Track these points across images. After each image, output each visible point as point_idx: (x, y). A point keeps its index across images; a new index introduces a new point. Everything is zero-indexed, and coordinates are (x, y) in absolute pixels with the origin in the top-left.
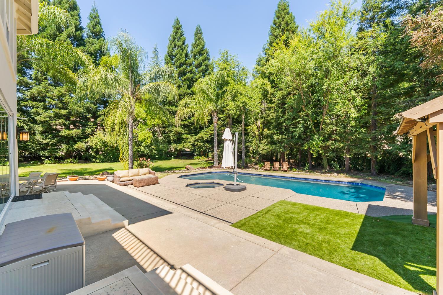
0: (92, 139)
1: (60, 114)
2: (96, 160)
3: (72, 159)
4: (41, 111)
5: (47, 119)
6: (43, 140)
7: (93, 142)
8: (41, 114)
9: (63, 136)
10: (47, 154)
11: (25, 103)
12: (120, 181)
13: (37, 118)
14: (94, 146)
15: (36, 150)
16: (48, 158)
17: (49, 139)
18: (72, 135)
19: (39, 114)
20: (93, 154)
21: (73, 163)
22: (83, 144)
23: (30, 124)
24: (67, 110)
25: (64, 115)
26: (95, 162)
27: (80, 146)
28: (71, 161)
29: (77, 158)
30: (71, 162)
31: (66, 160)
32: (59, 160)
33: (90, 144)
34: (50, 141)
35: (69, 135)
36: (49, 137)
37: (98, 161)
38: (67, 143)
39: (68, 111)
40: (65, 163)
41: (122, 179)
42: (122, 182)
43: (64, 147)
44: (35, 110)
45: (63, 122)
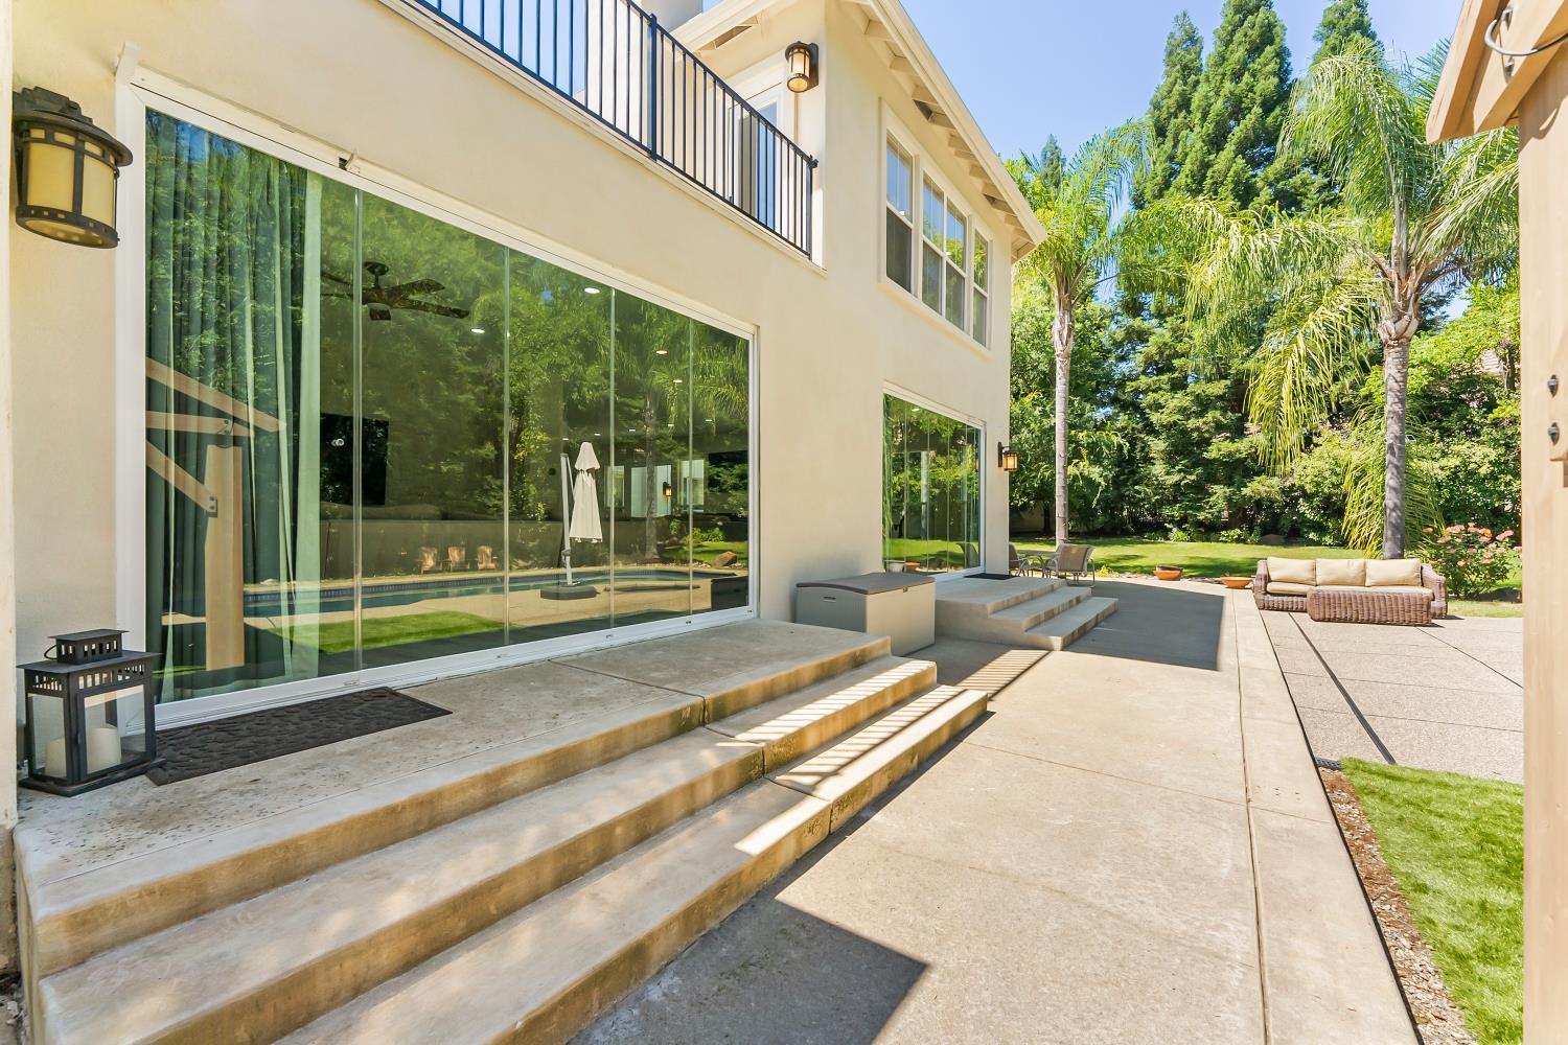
0: (1304, 463)
1: (1207, 396)
2: (1320, 536)
3: (1241, 529)
4: (1161, 397)
5: (1176, 417)
6: (1167, 477)
7: (1308, 471)
8: (1163, 407)
9: (1215, 460)
10: (1176, 514)
11: (1133, 384)
12: (1267, 593)
13: (1154, 417)
14: (1309, 488)
15: (1154, 504)
16: (1180, 524)
17: (1180, 471)
18: (1238, 456)
19: (1158, 407)
20: (1310, 515)
21: (1244, 541)
22: (1275, 481)
23: (1143, 436)
24: (1226, 379)
25: (1220, 398)
26: (1318, 544)
27: (1262, 489)
28: (1239, 536)
29: (1257, 529)
30: (1238, 540)
31: (1223, 533)
32: (1208, 531)
33: (1294, 480)
34: (1183, 479)
35: (1230, 454)
36: (1180, 467)
37: (1328, 540)
38: (1229, 482)
39: (1228, 382)
40: (1222, 541)
41: (1271, 587)
42: (1271, 594)
43: (1219, 492)
44: (1151, 397)
45: (1213, 418)
